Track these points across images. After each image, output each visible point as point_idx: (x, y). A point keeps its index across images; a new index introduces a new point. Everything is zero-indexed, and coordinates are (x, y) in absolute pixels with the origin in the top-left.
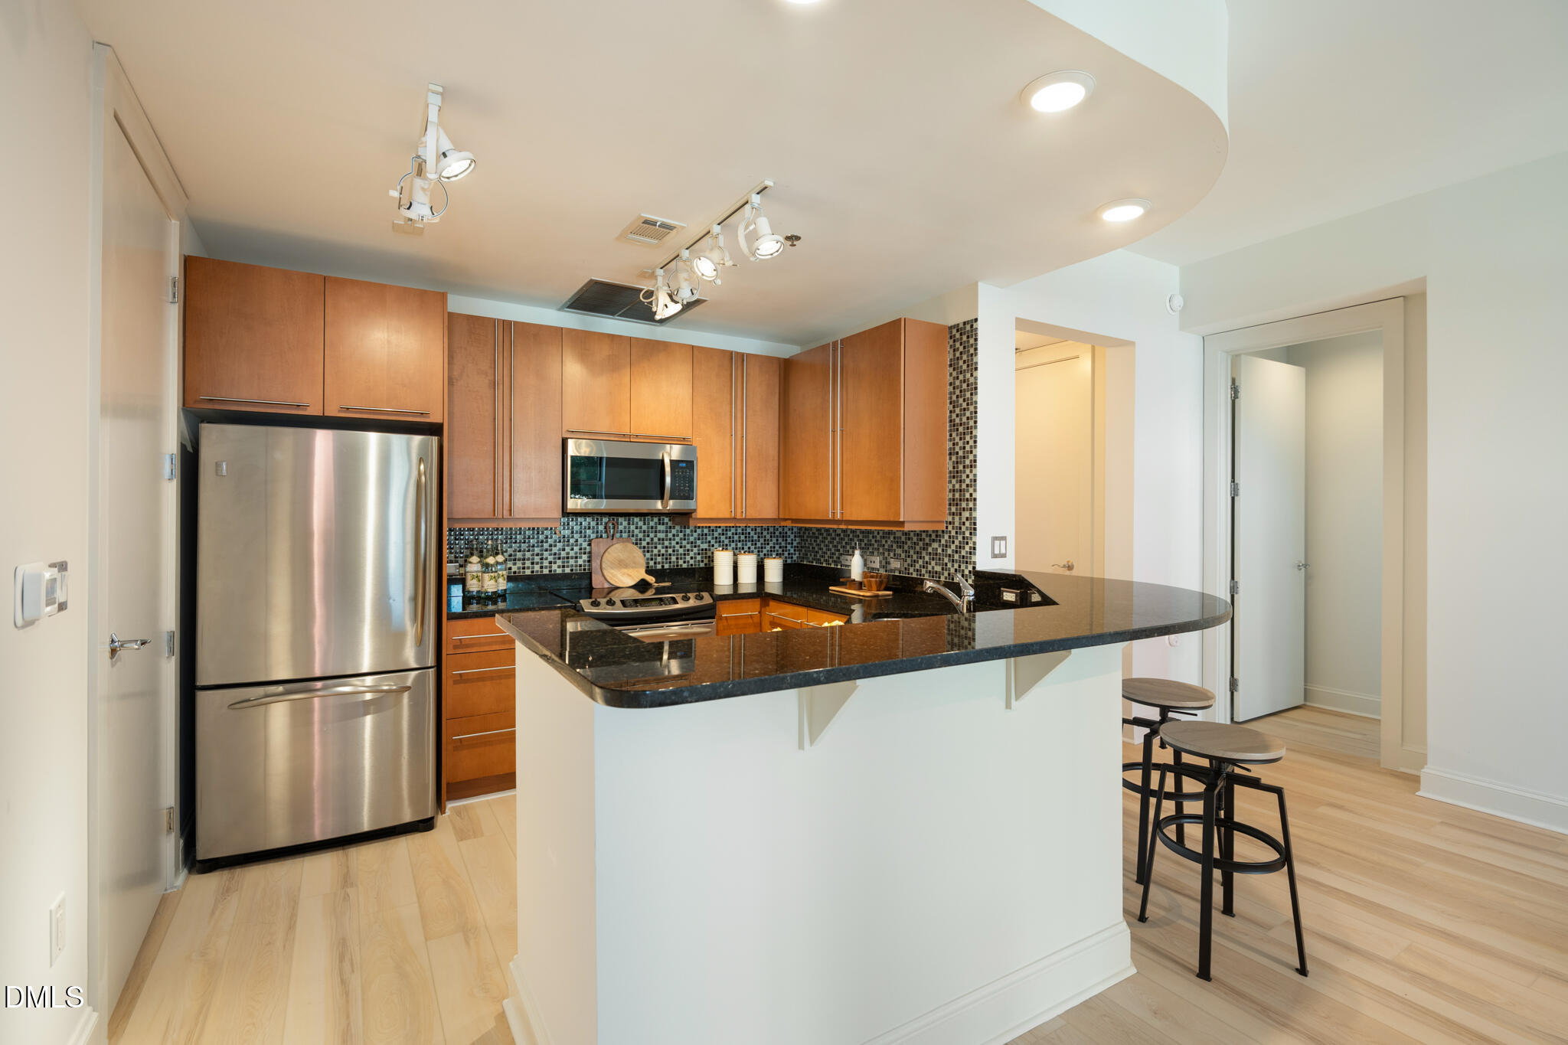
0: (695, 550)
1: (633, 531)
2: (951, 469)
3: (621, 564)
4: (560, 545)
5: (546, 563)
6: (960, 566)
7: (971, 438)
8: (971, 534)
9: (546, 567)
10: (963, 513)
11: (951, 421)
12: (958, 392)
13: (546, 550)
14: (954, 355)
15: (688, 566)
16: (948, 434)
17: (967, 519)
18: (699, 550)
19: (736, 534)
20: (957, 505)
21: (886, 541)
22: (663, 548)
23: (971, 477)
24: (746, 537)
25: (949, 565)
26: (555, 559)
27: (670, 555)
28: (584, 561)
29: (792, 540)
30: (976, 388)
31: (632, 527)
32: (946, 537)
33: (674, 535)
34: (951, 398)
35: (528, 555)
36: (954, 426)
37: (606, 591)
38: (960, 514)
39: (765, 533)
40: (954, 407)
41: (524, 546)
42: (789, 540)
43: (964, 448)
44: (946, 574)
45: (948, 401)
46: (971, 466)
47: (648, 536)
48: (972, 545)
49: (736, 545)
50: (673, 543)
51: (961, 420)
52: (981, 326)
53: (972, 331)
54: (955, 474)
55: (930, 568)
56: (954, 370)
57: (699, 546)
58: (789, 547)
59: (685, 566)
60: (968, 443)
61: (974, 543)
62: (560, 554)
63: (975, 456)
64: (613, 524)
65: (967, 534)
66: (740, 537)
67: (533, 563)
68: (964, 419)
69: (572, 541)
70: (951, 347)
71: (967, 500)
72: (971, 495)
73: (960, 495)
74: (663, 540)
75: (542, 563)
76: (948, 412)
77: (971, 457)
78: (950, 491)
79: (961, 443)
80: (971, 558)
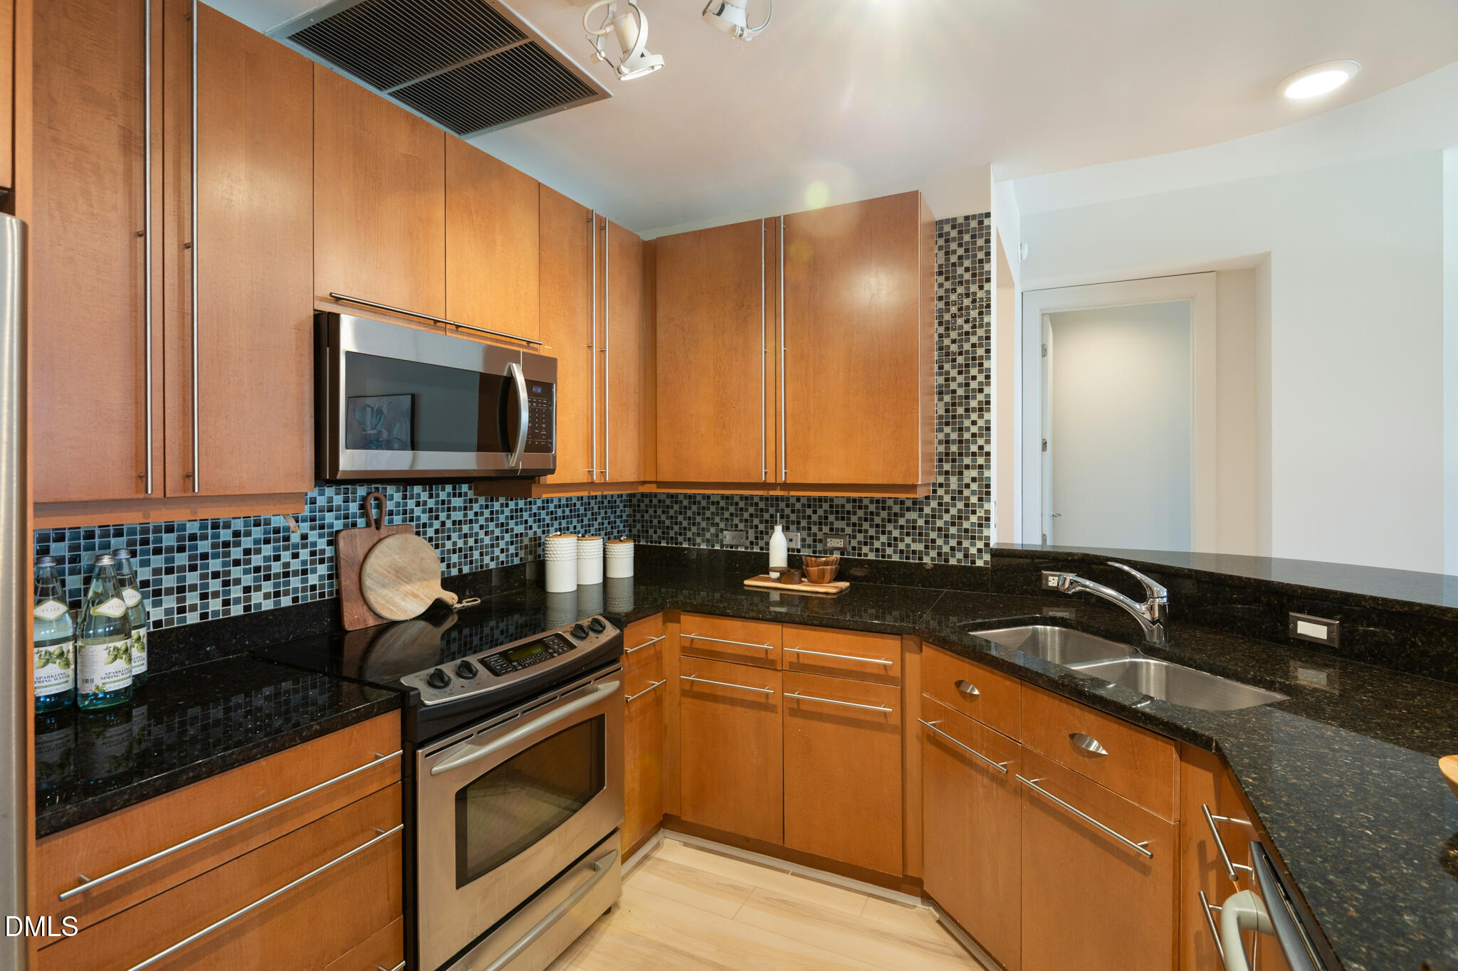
0: (507, 537)
1: (412, 511)
2: (942, 412)
3: (401, 575)
4: (267, 550)
5: (236, 592)
6: (959, 543)
7: (980, 372)
8: (980, 499)
9: (237, 601)
10: (966, 472)
11: (941, 349)
12: (954, 309)
13: (237, 563)
14: (947, 260)
16: (936, 366)
17: (973, 480)
18: (512, 537)
19: (560, 507)
20: (954, 461)
21: (815, 512)
22: (460, 538)
23: (981, 423)
24: (571, 511)
25: (940, 542)
26: (256, 579)
27: (471, 549)
28: (321, 578)
29: (621, 512)
30: (988, 306)
31: (411, 504)
32: (934, 504)
33: (476, 514)
34: (941, 317)
35: (192, 578)
36: (947, 355)
37: (371, 632)
38: (961, 473)
39: (593, 502)
40: (947, 329)
41: (181, 559)
43: (967, 385)
44: (933, 553)
45: (936, 321)
46: (981, 410)
47: (437, 518)
48: (982, 514)
49: (560, 524)
50: (476, 527)
51: (961, 347)
52: (996, 225)
53: (981, 229)
54: (949, 418)
55: (901, 546)
56: (947, 279)
57: (512, 529)
59: (492, 565)
60: (974, 378)
61: (987, 512)
62: (269, 568)
63: (988, 396)
64: (376, 499)
65: (974, 500)
66: (564, 512)
67: (204, 596)
68: (967, 346)
69: (295, 538)
70: (940, 248)
71: (974, 454)
72: (981, 448)
73: (960, 448)
74: (460, 522)
75: (227, 593)
76: (936, 337)
77: (980, 397)
78: (940, 442)
79: (961, 379)
80: (981, 532)
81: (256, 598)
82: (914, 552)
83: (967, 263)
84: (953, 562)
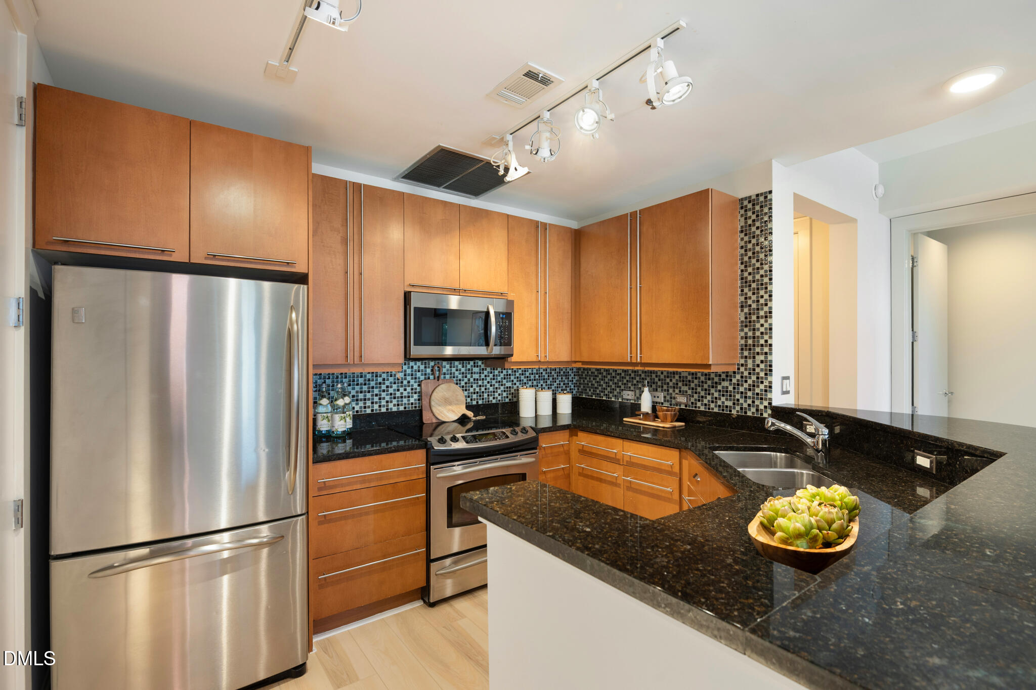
0: (502, 388)
1: (454, 373)
2: (743, 319)
3: (447, 402)
4: (395, 387)
5: (383, 403)
6: (753, 402)
7: (766, 293)
8: (766, 374)
9: (384, 406)
10: (757, 357)
11: (742, 279)
12: (750, 254)
13: (384, 391)
14: (746, 223)
15: (496, 401)
16: (739, 290)
17: (762, 362)
18: (504, 388)
19: (532, 374)
21: (671, 380)
22: (477, 387)
23: (766, 325)
24: (539, 376)
25: (742, 401)
26: (391, 398)
27: (483, 392)
28: (415, 400)
29: (572, 378)
30: (771, 251)
31: (454, 370)
32: (738, 377)
33: (486, 376)
34: (742, 259)
35: (369, 395)
36: (746, 282)
37: (434, 425)
38: (754, 357)
39: (553, 372)
40: (746, 266)
41: (365, 388)
42: (570, 379)
43: (758, 301)
44: (738, 408)
45: (740, 262)
46: (766, 317)
47: (466, 377)
48: (767, 384)
49: (533, 383)
50: (485, 382)
51: (754, 277)
52: (775, 198)
53: (766, 201)
54: (748, 323)
55: (719, 403)
56: (746, 235)
57: (505, 385)
58: (570, 383)
59: (494, 401)
60: (762, 297)
61: (770, 382)
62: (395, 394)
63: (771, 308)
64: (438, 367)
65: (762, 374)
66: (535, 377)
67: (372, 403)
68: (758, 277)
69: (405, 382)
70: (742, 216)
71: (762, 345)
72: (766, 341)
73: (754, 342)
74: (477, 380)
75: (380, 402)
76: (739, 271)
77: (766, 309)
78: (742, 338)
79: (754, 298)
80: (766, 395)
81: (391, 405)
82: (727, 407)
83: (758, 224)
84: (749, 414)
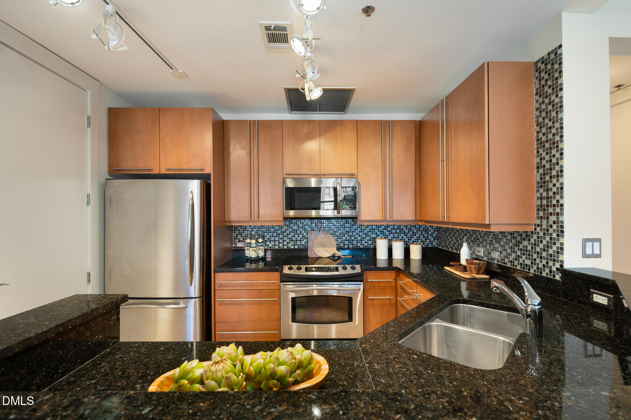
0: (368, 238)
1: (331, 227)
2: (539, 180)
3: (323, 245)
4: (292, 234)
5: (285, 243)
6: (547, 263)
7: (557, 151)
8: (558, 235)
9: (286, 245)
10: (550, 217)
11: (538, 140)
12: (544, 114)
13: (286, 236)
14: (540, 84)
15: (363, 246)
16: (535, 151)
17: (554, 222)
18: (370, 238)
19: (394, 229)
20: (544, 210)
21: (488, 237)
22: (348, 236)
23: (558, 185)
24: (400, 231)
25: (538, 261)
26: (290, 241)
27: (353, 240)
28: (305, 243)
29: (432, 233)
30: (561, 107)
31: (331, 225)
32: (535, 237)
34: (538, 121)
35: (277, 239)
36: (541, 143)
37: (315, 258)
38: (548, 218)
39: (413, 228)
40: (541, 128)
41: (275, 234)
42: (430, 233)
43: (551, 161)
44: (535, 267)
45: (535, 124)
46: (558, 176)
47: (340, 230)
48: (559, 245)
50: (355, 234)
51: (547, 137)
52: (565, 51)
53: (556, 58)
54: (542, 184)
55: (521, 261)
56: (540, 96)
57: (370, 236)
58: (430, 237)
59: (361, 247)
60: (554, 156)
61: (562, 244)
62: (292, 238)
63: (562, 167)
64: (320, 223)
65: (554, 235)
66: (396, 231)
67: (279, 243)
68: (550, 136)
69: (299, 232)
70: (537, 78)
71: (554, 206)
72: (558, 201)
73: (547, 202)
74: (349, 232)
75: (284, 243)
76: (535, 133)
77: (558, 168)
78: (538, 199)
79: (547, 158)
80: (558, 257)
81: (290, 245)
82: (526, 265)
83: (550, 83)
84: (544, 274)
